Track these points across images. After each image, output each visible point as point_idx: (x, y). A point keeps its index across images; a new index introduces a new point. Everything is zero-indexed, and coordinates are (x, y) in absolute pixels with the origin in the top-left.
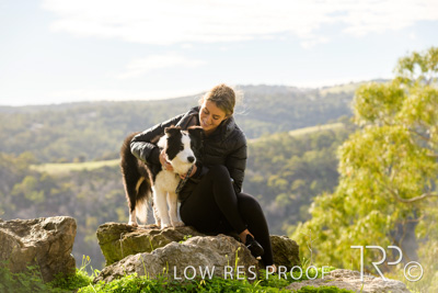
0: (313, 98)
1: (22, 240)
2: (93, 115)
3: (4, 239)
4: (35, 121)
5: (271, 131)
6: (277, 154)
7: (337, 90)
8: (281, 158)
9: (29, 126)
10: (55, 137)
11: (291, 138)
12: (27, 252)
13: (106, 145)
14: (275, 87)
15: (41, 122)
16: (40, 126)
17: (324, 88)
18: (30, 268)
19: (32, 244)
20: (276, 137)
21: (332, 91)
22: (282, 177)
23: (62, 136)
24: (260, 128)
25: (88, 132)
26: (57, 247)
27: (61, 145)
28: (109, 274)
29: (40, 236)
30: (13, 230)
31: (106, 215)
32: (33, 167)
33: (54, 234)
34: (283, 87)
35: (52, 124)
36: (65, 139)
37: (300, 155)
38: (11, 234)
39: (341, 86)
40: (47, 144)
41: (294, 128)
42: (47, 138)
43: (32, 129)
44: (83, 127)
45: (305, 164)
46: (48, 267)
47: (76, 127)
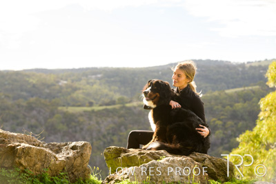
0: (240, 69)
1: (57, 156)
2: (99, 76)
3: (46, 155)
4: (62, 79)
5: (214, 90)
6: (217, 105)
7: (257, 65)
8: (220, 107)
9: (58, 82)
10: (75, 89)
11: (226, 94)
12: (60, 164)
13: (107, 95)
14: (217, 61)
15: (66, 80)
16: (65, 82)
17: (248, 63)
18: (62, 174)
19: (63, 159)
20: (216, 93)
21: (253, 65)
22: (219, 119)
23: (79, 89)
24: (206, 87)
25: (96, 86)
26: (79, 161)
27: (78, 95)
28: (112, 180)
29: (68, 154)
30: (51, 150)
31: (105, 140)
32: (60, 108)
33: (77, 152)
34: (222, 62)
35: (73, 81)
36: (81, 91)
37: (231, 106)
38: (50, 152)
39: (259, 61)
40: (70, 94)
41: (228, 88)
42: (69, 90)
43: (60, 84)
44: (92, 84)
45: (234, 111)
46: (73, 173)
47: (88, 83)
